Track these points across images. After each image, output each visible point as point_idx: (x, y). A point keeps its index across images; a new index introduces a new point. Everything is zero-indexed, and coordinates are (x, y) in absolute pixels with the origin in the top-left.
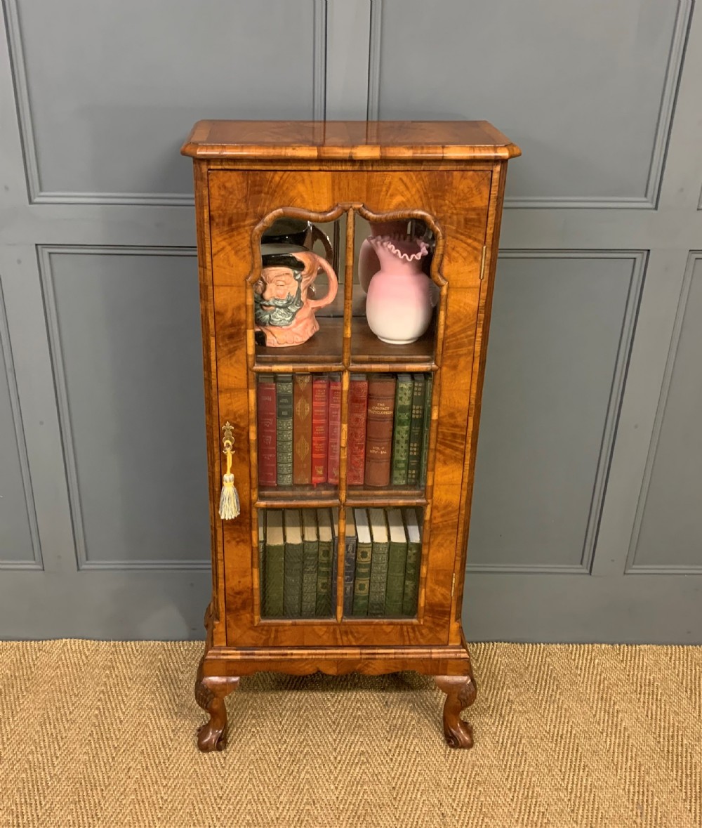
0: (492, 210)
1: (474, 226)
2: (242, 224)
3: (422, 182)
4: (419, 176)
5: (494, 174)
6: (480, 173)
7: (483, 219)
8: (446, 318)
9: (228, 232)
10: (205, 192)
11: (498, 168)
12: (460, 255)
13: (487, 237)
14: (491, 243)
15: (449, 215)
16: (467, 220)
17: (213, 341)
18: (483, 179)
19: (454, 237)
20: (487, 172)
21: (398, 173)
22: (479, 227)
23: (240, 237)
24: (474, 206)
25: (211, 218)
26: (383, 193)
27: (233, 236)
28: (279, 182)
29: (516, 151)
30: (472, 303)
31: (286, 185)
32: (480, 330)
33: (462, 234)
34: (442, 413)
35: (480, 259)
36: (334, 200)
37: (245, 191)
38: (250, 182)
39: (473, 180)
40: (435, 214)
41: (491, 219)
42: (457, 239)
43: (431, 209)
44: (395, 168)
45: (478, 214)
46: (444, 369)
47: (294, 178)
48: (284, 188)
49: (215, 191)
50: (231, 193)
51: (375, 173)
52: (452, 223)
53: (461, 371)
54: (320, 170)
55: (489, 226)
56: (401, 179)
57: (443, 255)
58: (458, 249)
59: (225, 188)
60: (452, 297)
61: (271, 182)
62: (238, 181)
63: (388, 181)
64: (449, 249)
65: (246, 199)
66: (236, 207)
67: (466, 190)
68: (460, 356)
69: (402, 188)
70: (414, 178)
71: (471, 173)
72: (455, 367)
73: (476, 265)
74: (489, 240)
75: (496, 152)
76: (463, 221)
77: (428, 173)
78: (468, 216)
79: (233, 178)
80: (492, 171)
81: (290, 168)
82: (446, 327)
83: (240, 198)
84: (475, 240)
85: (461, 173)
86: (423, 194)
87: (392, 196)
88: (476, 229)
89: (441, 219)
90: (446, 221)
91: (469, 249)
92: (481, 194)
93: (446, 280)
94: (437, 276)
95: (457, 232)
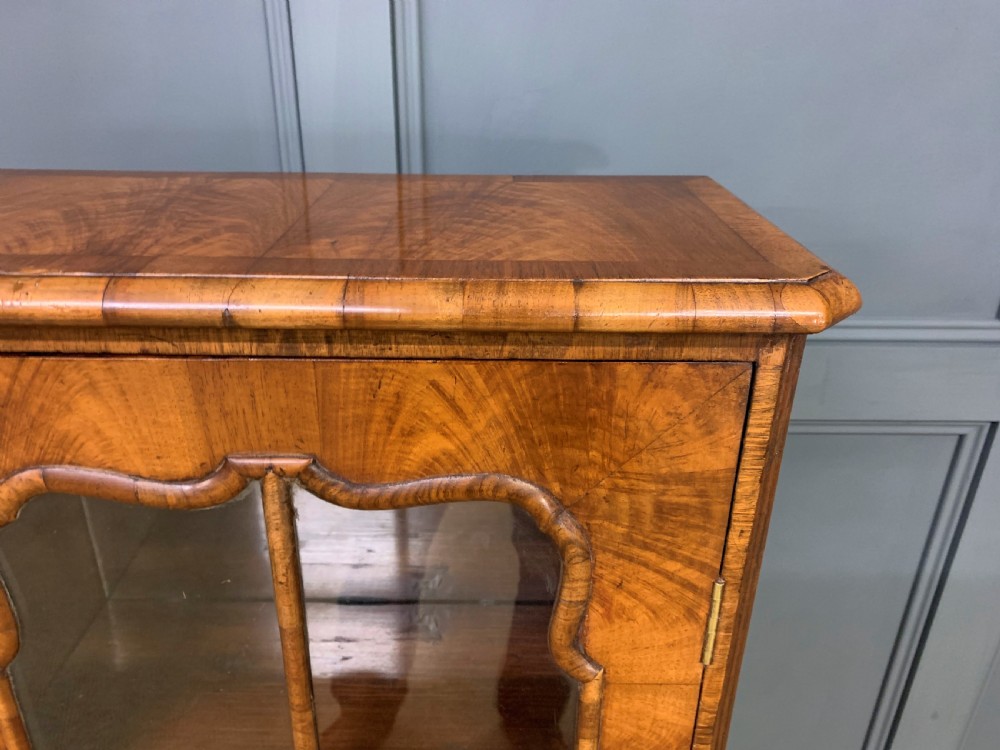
0: (748, 482)
1: (687, 526)
3: (506, 396)
4: (498, 377)
5: (760, 374)
6: (711, 370)
7: (719, 509)
11: (777, 356)
12: (641, 601)
13: (729, 556)
14: (740, 573)
15: (603, 492)
16: (662, 511)
18: (723, 390)
19: (619, 555)
20: (737, 368)
21: (423, 365)
22: (704, 529)
24: (688, 469)
26: (374, 427)
29: (847, 294)
30: (675, 719)
33: (646, 547)
35: (703, 614)
36: (209, 443)
39: (685, 391)
40: (556, 488)
41: (745, 507)
42: (631, 559)
44: (407, 349)
45: (701, 494)
48: (34, 409)
51: (343, 366)
52: (612, 518)
54: (145, 354)
55: (737, 526)
56: (435, 385)
57: (586, 603)
58: (635, 587)
60: (615, 705)
63: (391, 389)
64: (605, 584)
67: (662, 421)
69: (438, 409)
70: (479, 382)
71: (678, 369)
73: (691, 630)
74: (735, 564)
75: (776, 306)
76: (649, 509)
77: (527, 367)
78: (665, 498)
80: (755, 366)
81: (38, 345)
84: (690, 563)
85: (646, 368)
86: (512, 431)
87: (409, 433)
88: (693, 534)
89: (577, 504)
90: (593, 510)
91: (669, 586)
92: (711, 433)
93: (598, 666)
94: (567, 658)
95: (630, 540)
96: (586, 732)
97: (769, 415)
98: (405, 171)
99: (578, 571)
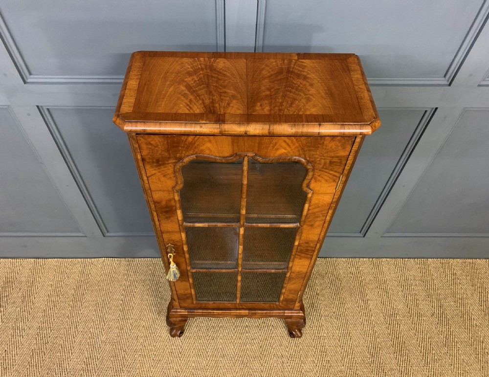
0: (351, 157)
1: (337, 165)
2: (167, 162)
3: (300, 143)
4: (299, 139)
5: (357, 139)
6: (346, 138)
7: (344, 162)
8: (309, 206)
9: (157, 166)
10: (137, 146)
12: (324, 179)
15: (318, 159)
16: (331, 163)
17: (155, 214)
18: (348, 141)
19: (320, 171)
20: (352, 137)
21: (283, 137)
22: (340, 166)
23: (166, 169)
24: (338, 155)
25: (143, 160)
26: (270, 148)
27: (161, 168)
28: (192, 141)
30: (328, 200)
31: (197, 143)
32: (331, 212)
33: (326, 169)
34: (301, 242)
35: (337, 181)
36: (233, 151)
37: (166, 146)
38: (169, 141)
39: (340, 141)
40: (308, 159)
41: (350, 162)
42: (322, 171)
43: (305, 156)
45: (340, 160)
46: (305, 226)
47: (203, 140)
48: (196, 145)
49: (144, 146)
50: (155, 147)
51: (265, 138)
52: (320, 164)
53: (315, 227)
54: (223, 136)
55: (347, 165)
56: (285, 141)
57: (311, 179)
58: (323, 176)
59: (151, 144)
60: (315, 197)
61: (185, 141)
62: (160, 140)
63: (275, 141)
64: (316, 176)
65: (168, 150)
66: (160, 154)
67: (334, 147)
68: (316, 221)
69: (284, 145)
70: (295, 140)
71: (339, 138)
72: (312, 226)
73: (335, 184)
74: (346, 172)
75: (361, 130)
76: (328, 163)
77: (305, 138)
78: (332, 160)
79: (156, 139)
80: (356, 137)
82: (309, 210)
83: (163, 149)
84: (336, 172)
85: (332, 138)
86: (300, 149)
87: (277, 149)
88: (338, 167)
89: (312, 161)
90: (316, 162)
91: (330, 176)
92: (344, 149)
93: (312, 190)
94: (305, 188)
95: (323, 168)
96: (307, 202)
97: (357, 146)
99: (311, 174)
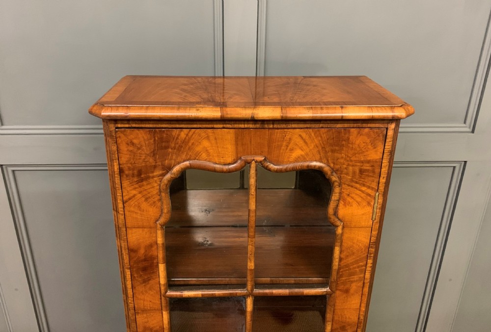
0: (385, 162)
1: (368, 176)
2: (151, 175)
3: (320, 138)
4: (318, 133)
5: (388, 131)
6: (376, 130)
7: (377, 170)
8: (341, 252)
9: (138, 182)
10: (114, 148)
11: (393, 126)
12: (354, 200)
13: (380, 185)
14: (383, 190)
15: (345, 166)
16: (361, 171)
17: (128, 273)
18: (379, 136)
19: (349, 185)
20: (382, 129)
21: (298, 130)
22: (373, 177)
23: (149, 186)
24: (369, 159)
25: (121, 171)
26: (283, 148)
27: (143, 185)
28: (185, 139)
29: (411, 110)
30: (364, 239)
31: (192, 141)
32: (370, 261)
33: (356, 183)
34: (335, 326)
35: (372, 204)
36: (237, 153)
37: (153, 147)
38: (156, 138)
39: (368, 135)
40: (332, 165)
41: (384, 170)
42: (352, 187)
43: (328, 160)
44: (293, 126)
45: (372, 166)
46: (338, 293)
47: (199, 135)
48: (190, 144)
49: (124, 148)
50: (139, 149)
51: (276, 131)
52: (347, 174)
53: (352, 294)
54: (224, 128)
55: (382, 176)
56: (301, 135)
57: (339, 200)
58: (353, 195)
59: (133, 144)
60: (346, 235)
61: (177, 138)
62: (146, 138)
63: (288, 137)
64: (344, 195)
65: (154, 154)
66: (144, 160)
67: (362, 145)
68: (352, 282)
69: (301, 143)
70: (313, 134)
71: (367, 130)
72: (347, 291)
73: (369, 209)
74: (382, 188)
75: (393, 112)
76: (358, 171)
77: (325, 130)
78: (362, 168)
79: (140, 136)
80: (387, 129)
81: (195, 126)
82: (341, 259)
83: (148, 153)
84: (369, 187)
85: (358, 129)
86: (321, 148)
87: (292, 150)
88: (370, 178)
89: (337, 170)
90: (342, 172)
91: (363, 195)
92: (375, 148)
93: (341, 221)
94: (333, 218)
95: (352, 181)
96: (338, 244)
97: (391, 142)
98: (258, 75)
99: (337, 190)
